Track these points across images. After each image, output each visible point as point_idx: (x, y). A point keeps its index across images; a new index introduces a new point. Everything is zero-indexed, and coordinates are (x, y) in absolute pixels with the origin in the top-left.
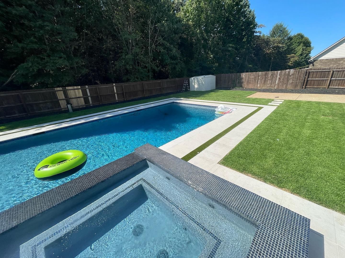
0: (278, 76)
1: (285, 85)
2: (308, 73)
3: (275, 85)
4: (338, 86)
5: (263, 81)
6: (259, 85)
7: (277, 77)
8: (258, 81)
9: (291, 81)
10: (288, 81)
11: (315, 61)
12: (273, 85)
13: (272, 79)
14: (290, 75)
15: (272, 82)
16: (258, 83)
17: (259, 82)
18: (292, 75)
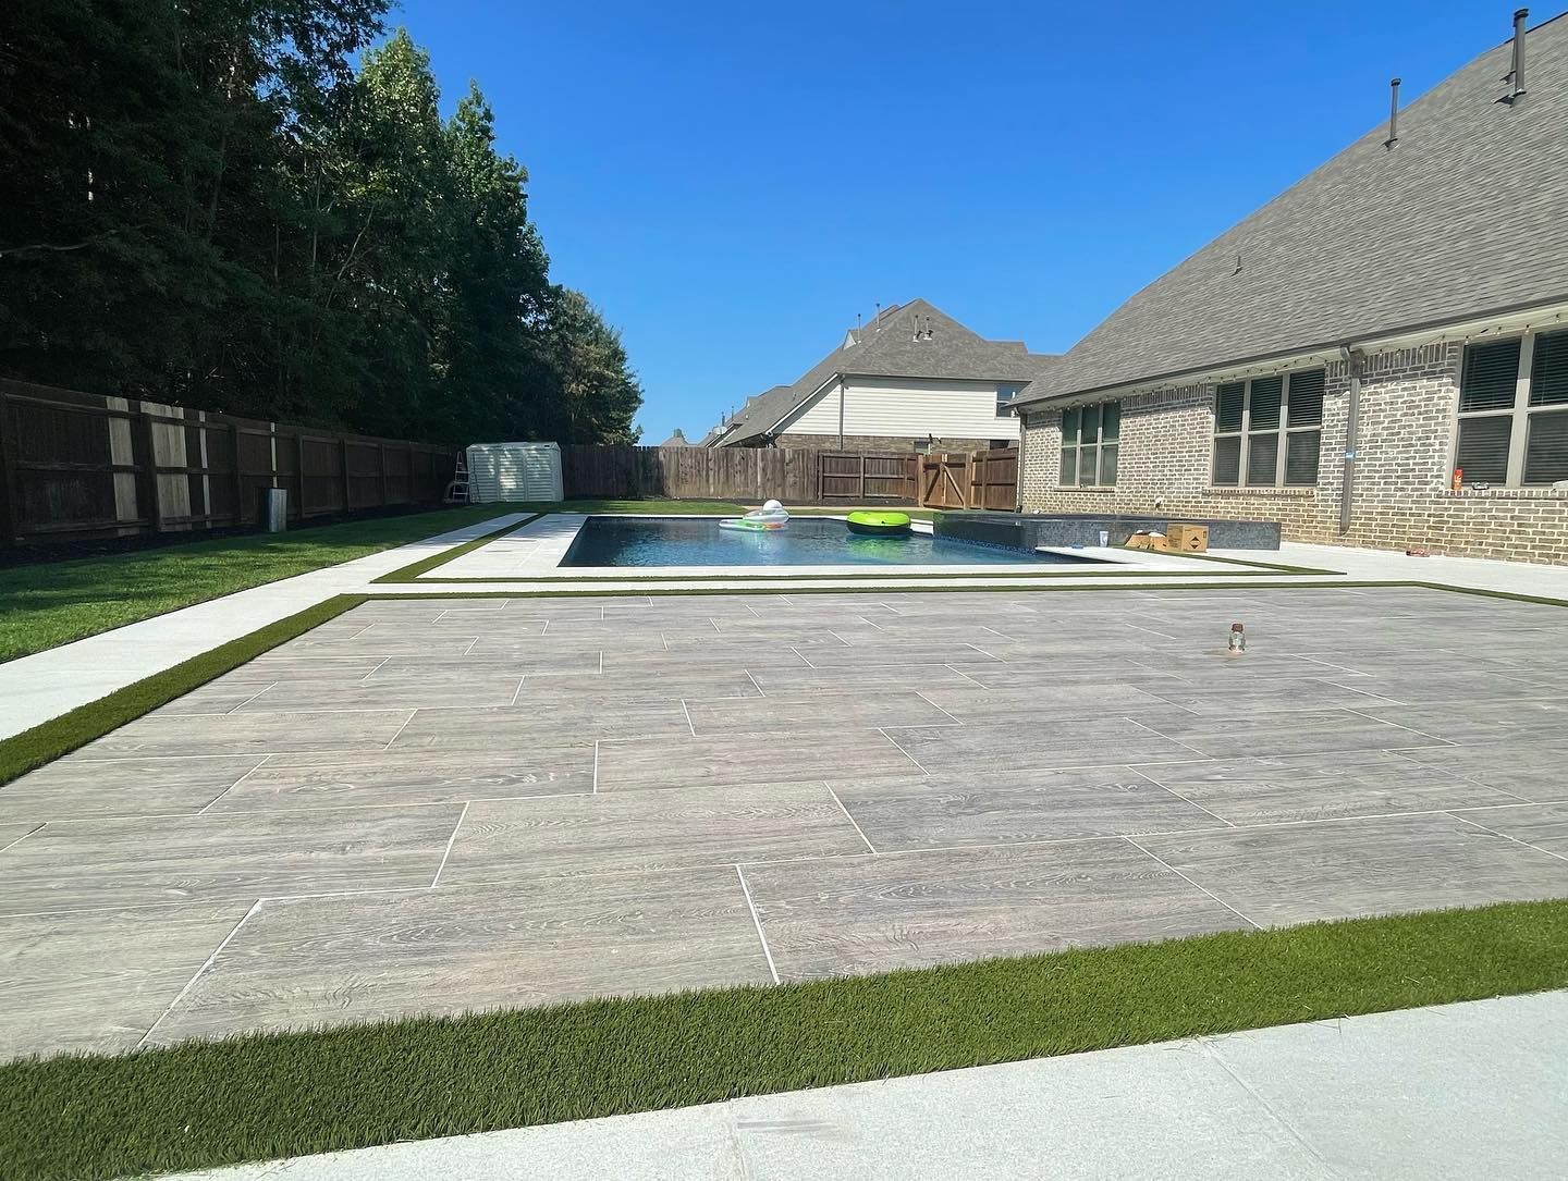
0: (760, 464)
1: (780, 489)
2: (821, 459)
3: (757, 487)
4: (879, 492)
5: (722, 476)
6: (712, 490)
7: (756, 465)
8: (707, 475)
9: (790, 479)
10: (784, 477)
11: (776, 436)
12: (751, 489)
13: (746, 471)
14: (787, 461)
15: (746, 478)
16: (708, 481)
17: (711, 481)
18: (791, 461)
